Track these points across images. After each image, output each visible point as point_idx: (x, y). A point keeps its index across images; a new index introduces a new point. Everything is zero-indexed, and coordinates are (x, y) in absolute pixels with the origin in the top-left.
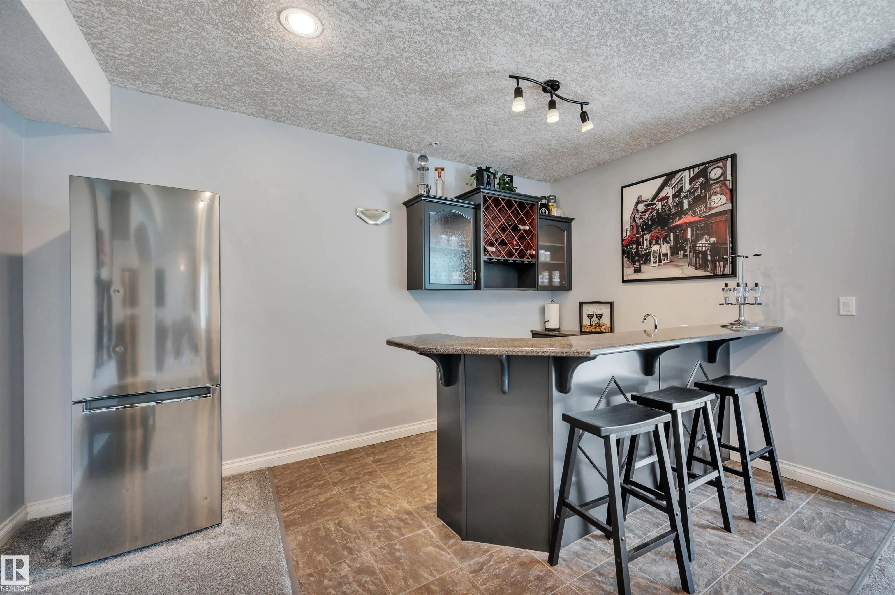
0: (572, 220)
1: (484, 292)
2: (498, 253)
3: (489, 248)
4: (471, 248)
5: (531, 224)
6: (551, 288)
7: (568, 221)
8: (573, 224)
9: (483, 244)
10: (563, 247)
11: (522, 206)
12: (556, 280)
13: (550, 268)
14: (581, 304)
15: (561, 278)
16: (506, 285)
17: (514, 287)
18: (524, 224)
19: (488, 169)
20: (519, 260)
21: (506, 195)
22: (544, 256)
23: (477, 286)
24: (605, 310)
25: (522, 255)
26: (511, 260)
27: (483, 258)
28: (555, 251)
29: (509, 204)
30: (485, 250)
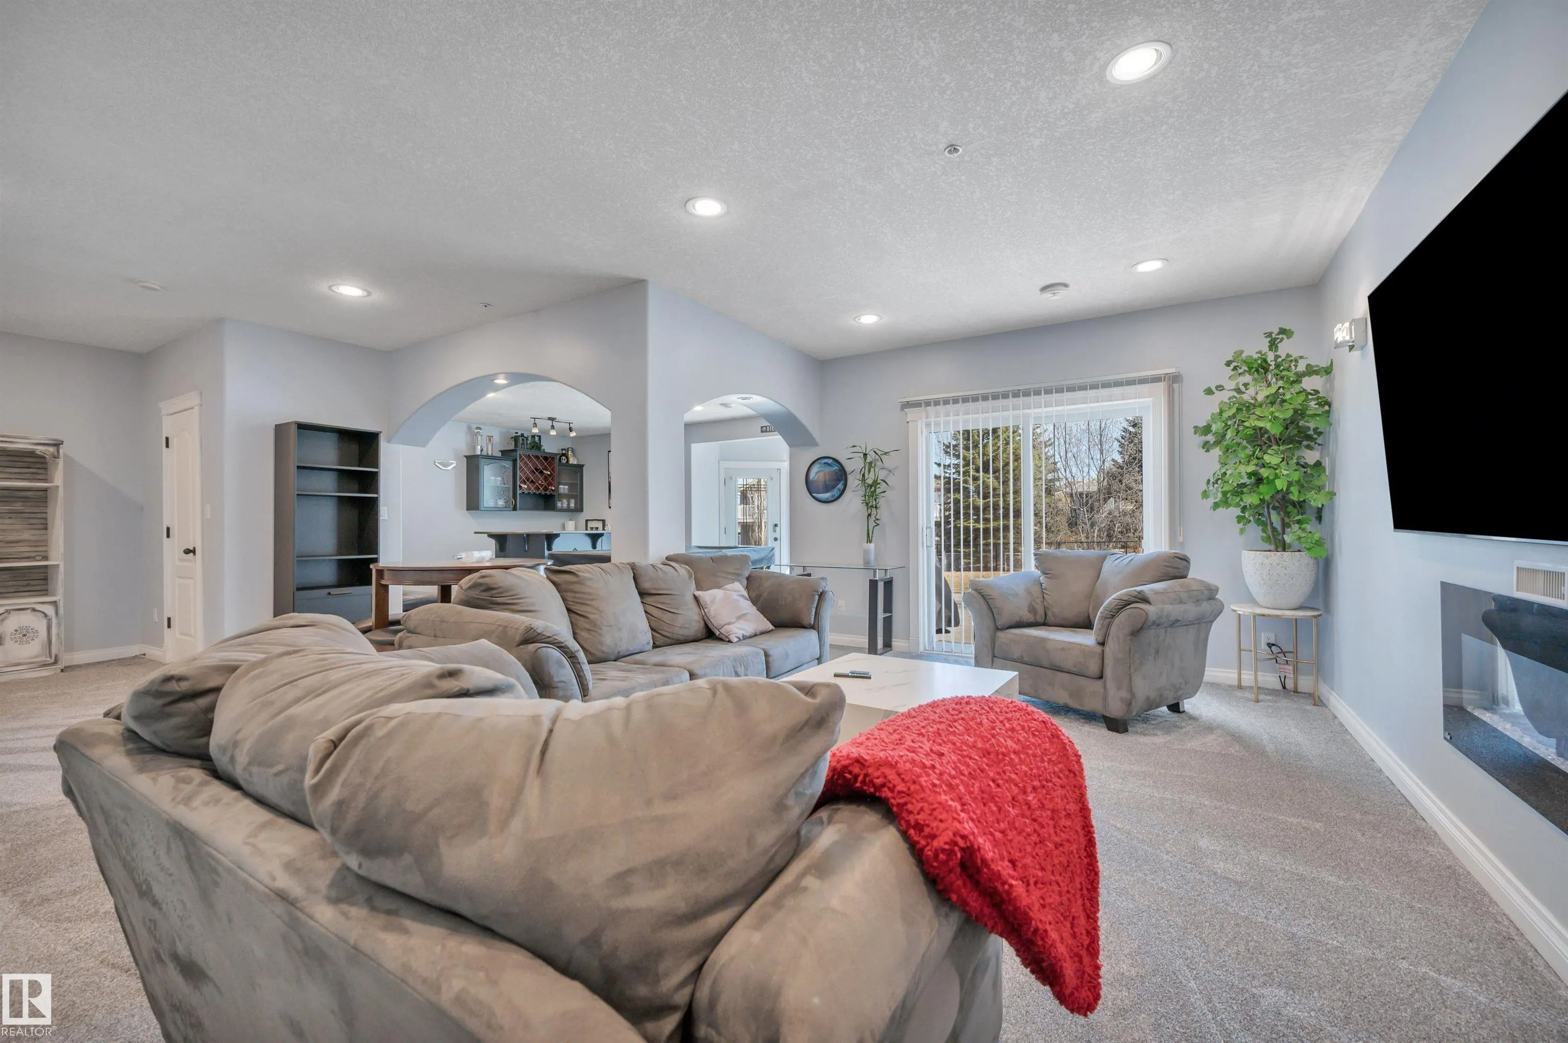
0: (583, 465)
1: (518, 512)
2: (529, 488)
3: (523, 485)
4: (511, 486)
5: (553, 469)
6: (568, 510)
7: (581, 467)
8: (584, 467)
9: (518, 483)
10: (577, 484)
11: (546, 458)
12: (572, 505)
13: (569, 497)
14: (587, 521)
15: (576, 504)
16: (536, 508)
17: (541, 510)
18: (547, 469)
19: (522, 435)
20: (543, 493)
21: (537, 453)
22: (564, 489)
23: (515, 509)
24: (600, 525)
25: (546, 489)
26: (537, 493)
27: (519, 492)
28: (572, 486)
29: (537, 457)
30: (520, 486)
